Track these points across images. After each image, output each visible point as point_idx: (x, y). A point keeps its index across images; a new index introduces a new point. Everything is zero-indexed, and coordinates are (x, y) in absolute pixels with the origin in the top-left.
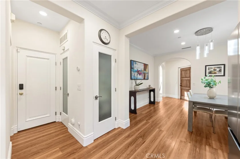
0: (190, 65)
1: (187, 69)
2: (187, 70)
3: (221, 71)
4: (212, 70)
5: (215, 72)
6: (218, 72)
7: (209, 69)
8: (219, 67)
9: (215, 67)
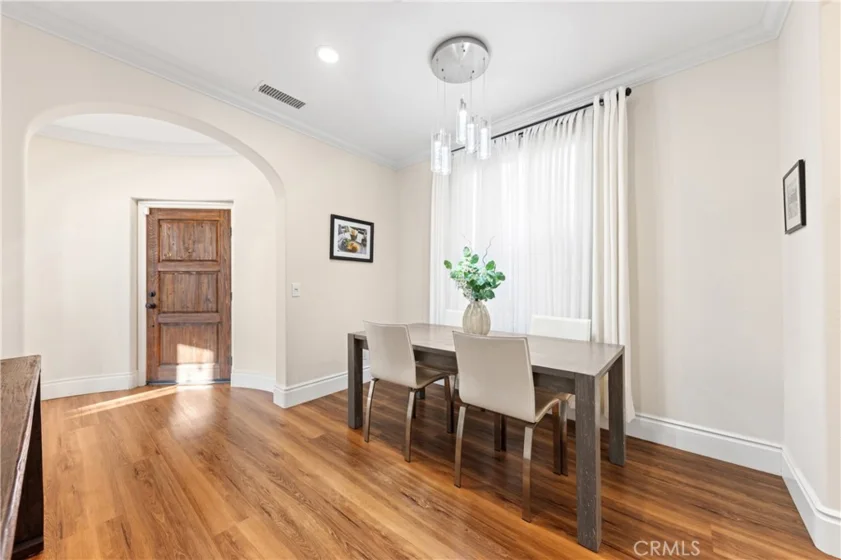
0: (232, 202)
1: (200, 216)
2: (200, 222)
3: (365, 245)
4: (347, 236)
5: (355, 244)
6: (359, 247)
7: (340, 233)
8: (362, 231)
9: (354, 228)
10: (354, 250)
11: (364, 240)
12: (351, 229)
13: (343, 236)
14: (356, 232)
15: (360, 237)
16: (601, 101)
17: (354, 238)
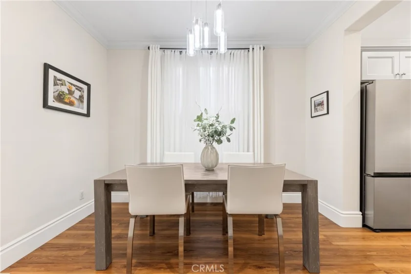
3: (82, 102)
4: (65, 89)
5: (72, 99)
6: (76, 102)
7: (55, 84)
8: (80, 89)
9: (72, 84)
10: (71, 104)
11: (81, 97)
12: (67, 84)
13: (58, 87)
14: (73, 88)
15: (77, 94)
16: (253, 49)
17: (71, 93)
